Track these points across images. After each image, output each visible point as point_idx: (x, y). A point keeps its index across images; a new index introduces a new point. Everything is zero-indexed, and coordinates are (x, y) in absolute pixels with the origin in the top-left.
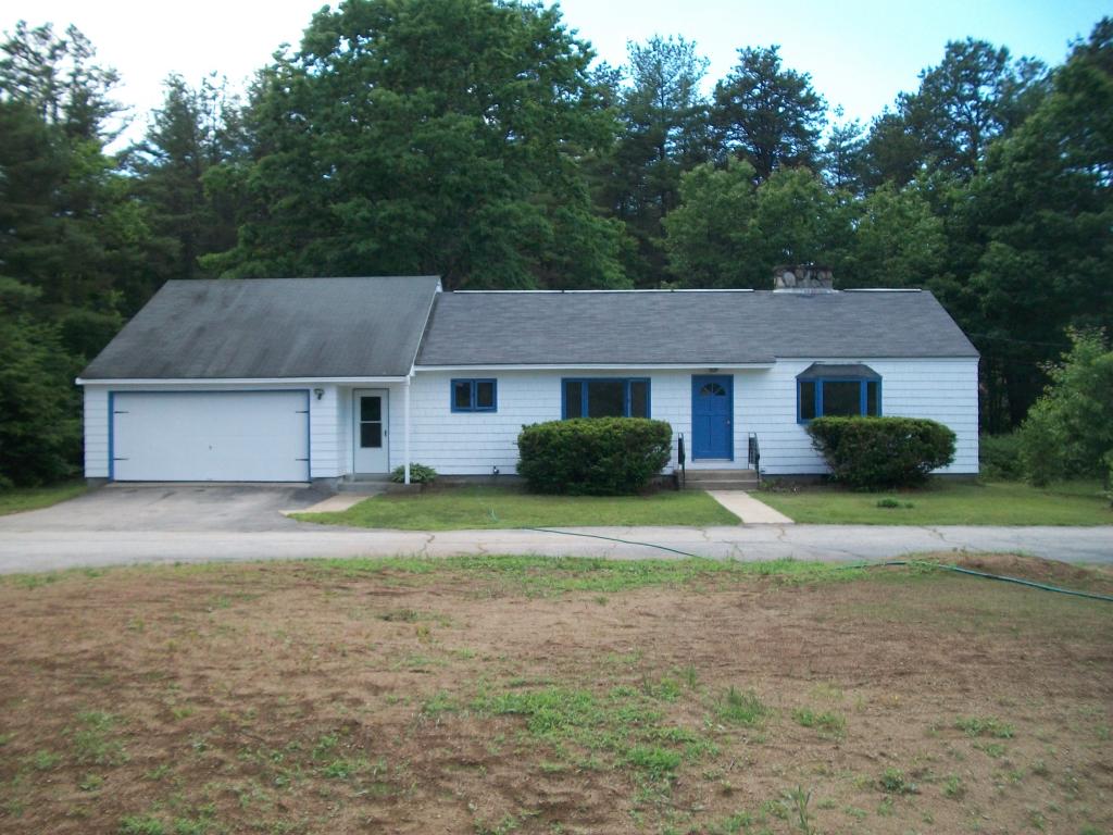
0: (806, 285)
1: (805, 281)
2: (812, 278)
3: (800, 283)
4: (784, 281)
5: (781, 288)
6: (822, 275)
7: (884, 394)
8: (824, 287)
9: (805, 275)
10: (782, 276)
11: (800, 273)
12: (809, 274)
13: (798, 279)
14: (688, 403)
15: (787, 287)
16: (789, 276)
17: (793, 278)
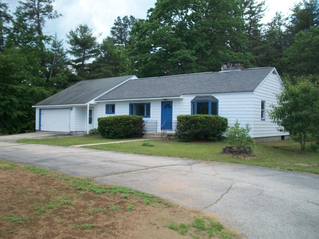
0: (230, 69)
1: (230, 67)
2: (233, 66)
3: (228, 68)
4: (223, 68)
5: (223, 70)
6: (236, 65)
7: (219, 107)
8: (236, 69)
9: (230, 65)
10: (223, 66)
11: (229, 65)
12: (232, 65)
13: (228, 67)
14: (160, 110)
15: (224, 70)
16: (225, 66)
17: (226, 66)
